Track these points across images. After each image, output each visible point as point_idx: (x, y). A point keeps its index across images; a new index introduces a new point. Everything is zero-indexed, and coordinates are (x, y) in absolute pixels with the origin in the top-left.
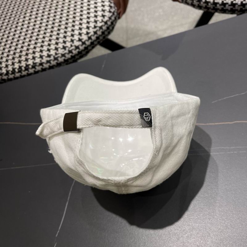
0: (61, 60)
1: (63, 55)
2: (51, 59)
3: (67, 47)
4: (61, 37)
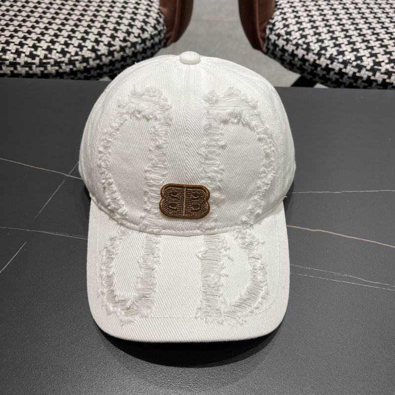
0: (51, 69)
1: (57, 63)
2: (34, 61)
3: (70, 53)
4: (62, 35)
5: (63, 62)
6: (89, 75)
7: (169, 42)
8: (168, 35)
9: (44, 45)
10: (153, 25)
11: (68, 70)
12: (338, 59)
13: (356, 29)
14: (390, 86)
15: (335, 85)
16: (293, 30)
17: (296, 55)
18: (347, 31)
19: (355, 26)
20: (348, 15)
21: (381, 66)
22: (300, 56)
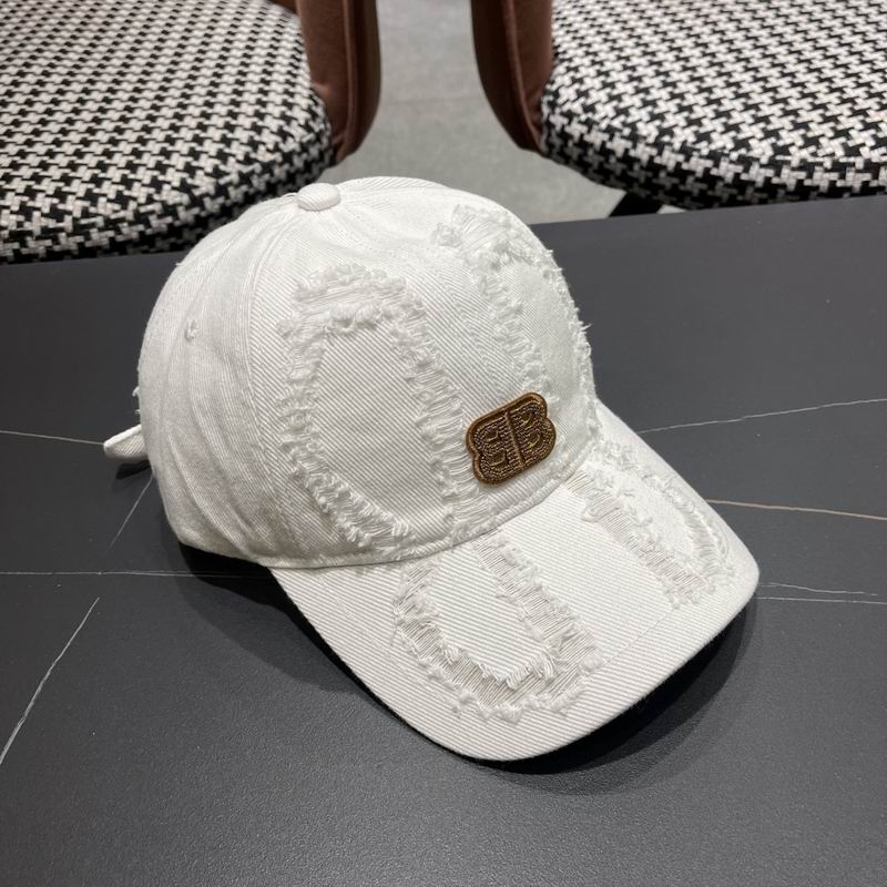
0: (99, 237)
1: (111, 224)
2: (61, 225)
3: (135, 199)
4: (115, 165)
5: (122, 220)
6: (180, 242)
7: (340, 153)
8: (336, 141)
9: (78, 188)
10: (302, 122)
11: (135, 235)
12: (699, 150)
13: (729, 85)
14: (814, 194)
15: (702, 205)
16: (599, 102)
17: (612, 152)
18: (709, 90)
19: (725, 78)
20: (709, 58)
21: (789, 154)
22: (620, 152)
